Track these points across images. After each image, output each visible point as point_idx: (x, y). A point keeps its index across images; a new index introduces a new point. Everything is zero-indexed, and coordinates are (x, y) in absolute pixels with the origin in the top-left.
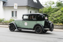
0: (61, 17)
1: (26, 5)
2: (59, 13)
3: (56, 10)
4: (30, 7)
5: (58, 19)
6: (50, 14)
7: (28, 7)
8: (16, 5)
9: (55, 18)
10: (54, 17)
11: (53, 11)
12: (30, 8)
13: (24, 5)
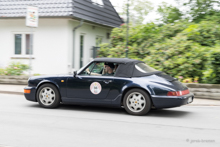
0: (187, 58)
1: (65, 14)
2: (179, 42)
3: (169, 32)
4: (79, 19)
5: (178, 65)
6: (152, 45)
7: (74, 21)
8: (32, 14)
9: (167, 59)
10: (166, 57)
12: (82, 23)
13: (60, 14)
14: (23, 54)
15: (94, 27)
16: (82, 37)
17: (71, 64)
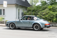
0: (49, 15)
2: (46, 11)
3: (43, 8)
5: (46, 17)
6: (39, 12)
8: (5, 3)
9: (43, 16)
11: (41, 9)
12: (19, 6)
13: (13, 3)
14: (2, 15)
15: (22, 7)
16: (19, 10)
17: (16, 17)
